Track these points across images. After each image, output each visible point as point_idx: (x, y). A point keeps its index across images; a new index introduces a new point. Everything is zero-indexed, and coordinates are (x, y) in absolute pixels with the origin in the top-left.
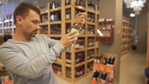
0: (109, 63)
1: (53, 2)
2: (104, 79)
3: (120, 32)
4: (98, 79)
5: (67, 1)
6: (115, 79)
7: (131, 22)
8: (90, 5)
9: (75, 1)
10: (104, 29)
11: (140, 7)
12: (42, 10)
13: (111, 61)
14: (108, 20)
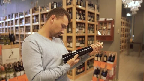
0: (110, 61)
1: (54, 2)
2: (105, 76)
3: (119, 31)
4: (99, 76)
5: (68, 1)
6: (115, 76)
7: (128, 21)
8: (90, 5)
9: (76, 1)
10: (105, 28)
11: (137, 7)
12: (44, 9)
13: (112, 59)
14: (108, 19)
